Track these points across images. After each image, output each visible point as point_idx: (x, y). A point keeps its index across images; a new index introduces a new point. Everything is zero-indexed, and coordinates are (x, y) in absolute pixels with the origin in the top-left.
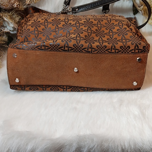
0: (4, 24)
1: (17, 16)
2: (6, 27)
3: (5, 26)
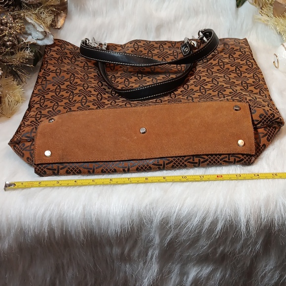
0: (27, 29)
1: (49, 15)
2: (30, 34)
3: (29, 32)
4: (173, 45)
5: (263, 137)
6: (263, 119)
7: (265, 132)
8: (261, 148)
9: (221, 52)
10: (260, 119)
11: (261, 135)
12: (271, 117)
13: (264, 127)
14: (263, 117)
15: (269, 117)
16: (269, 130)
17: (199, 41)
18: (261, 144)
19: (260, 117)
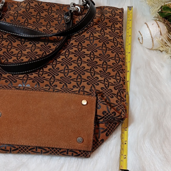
4: (61, 7)
5: (102, 132)
6: (105, 115)
7: (106, 128)
8: (99, 143)
9: (96, 24)
10: (102, 115)
11: (101, 130)
12: (113, 115)
13: (105, 123)
14: (105, 114)
15: (111, 114)
16: (110, 125)
17: (83, 7)
18: (99, 140)
19: (103, 113)
